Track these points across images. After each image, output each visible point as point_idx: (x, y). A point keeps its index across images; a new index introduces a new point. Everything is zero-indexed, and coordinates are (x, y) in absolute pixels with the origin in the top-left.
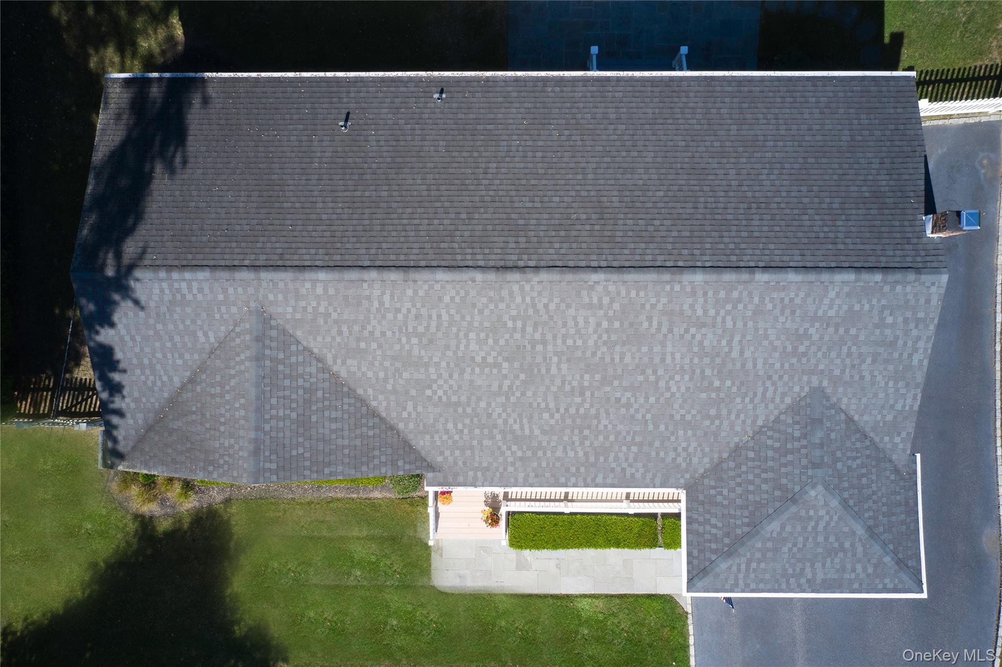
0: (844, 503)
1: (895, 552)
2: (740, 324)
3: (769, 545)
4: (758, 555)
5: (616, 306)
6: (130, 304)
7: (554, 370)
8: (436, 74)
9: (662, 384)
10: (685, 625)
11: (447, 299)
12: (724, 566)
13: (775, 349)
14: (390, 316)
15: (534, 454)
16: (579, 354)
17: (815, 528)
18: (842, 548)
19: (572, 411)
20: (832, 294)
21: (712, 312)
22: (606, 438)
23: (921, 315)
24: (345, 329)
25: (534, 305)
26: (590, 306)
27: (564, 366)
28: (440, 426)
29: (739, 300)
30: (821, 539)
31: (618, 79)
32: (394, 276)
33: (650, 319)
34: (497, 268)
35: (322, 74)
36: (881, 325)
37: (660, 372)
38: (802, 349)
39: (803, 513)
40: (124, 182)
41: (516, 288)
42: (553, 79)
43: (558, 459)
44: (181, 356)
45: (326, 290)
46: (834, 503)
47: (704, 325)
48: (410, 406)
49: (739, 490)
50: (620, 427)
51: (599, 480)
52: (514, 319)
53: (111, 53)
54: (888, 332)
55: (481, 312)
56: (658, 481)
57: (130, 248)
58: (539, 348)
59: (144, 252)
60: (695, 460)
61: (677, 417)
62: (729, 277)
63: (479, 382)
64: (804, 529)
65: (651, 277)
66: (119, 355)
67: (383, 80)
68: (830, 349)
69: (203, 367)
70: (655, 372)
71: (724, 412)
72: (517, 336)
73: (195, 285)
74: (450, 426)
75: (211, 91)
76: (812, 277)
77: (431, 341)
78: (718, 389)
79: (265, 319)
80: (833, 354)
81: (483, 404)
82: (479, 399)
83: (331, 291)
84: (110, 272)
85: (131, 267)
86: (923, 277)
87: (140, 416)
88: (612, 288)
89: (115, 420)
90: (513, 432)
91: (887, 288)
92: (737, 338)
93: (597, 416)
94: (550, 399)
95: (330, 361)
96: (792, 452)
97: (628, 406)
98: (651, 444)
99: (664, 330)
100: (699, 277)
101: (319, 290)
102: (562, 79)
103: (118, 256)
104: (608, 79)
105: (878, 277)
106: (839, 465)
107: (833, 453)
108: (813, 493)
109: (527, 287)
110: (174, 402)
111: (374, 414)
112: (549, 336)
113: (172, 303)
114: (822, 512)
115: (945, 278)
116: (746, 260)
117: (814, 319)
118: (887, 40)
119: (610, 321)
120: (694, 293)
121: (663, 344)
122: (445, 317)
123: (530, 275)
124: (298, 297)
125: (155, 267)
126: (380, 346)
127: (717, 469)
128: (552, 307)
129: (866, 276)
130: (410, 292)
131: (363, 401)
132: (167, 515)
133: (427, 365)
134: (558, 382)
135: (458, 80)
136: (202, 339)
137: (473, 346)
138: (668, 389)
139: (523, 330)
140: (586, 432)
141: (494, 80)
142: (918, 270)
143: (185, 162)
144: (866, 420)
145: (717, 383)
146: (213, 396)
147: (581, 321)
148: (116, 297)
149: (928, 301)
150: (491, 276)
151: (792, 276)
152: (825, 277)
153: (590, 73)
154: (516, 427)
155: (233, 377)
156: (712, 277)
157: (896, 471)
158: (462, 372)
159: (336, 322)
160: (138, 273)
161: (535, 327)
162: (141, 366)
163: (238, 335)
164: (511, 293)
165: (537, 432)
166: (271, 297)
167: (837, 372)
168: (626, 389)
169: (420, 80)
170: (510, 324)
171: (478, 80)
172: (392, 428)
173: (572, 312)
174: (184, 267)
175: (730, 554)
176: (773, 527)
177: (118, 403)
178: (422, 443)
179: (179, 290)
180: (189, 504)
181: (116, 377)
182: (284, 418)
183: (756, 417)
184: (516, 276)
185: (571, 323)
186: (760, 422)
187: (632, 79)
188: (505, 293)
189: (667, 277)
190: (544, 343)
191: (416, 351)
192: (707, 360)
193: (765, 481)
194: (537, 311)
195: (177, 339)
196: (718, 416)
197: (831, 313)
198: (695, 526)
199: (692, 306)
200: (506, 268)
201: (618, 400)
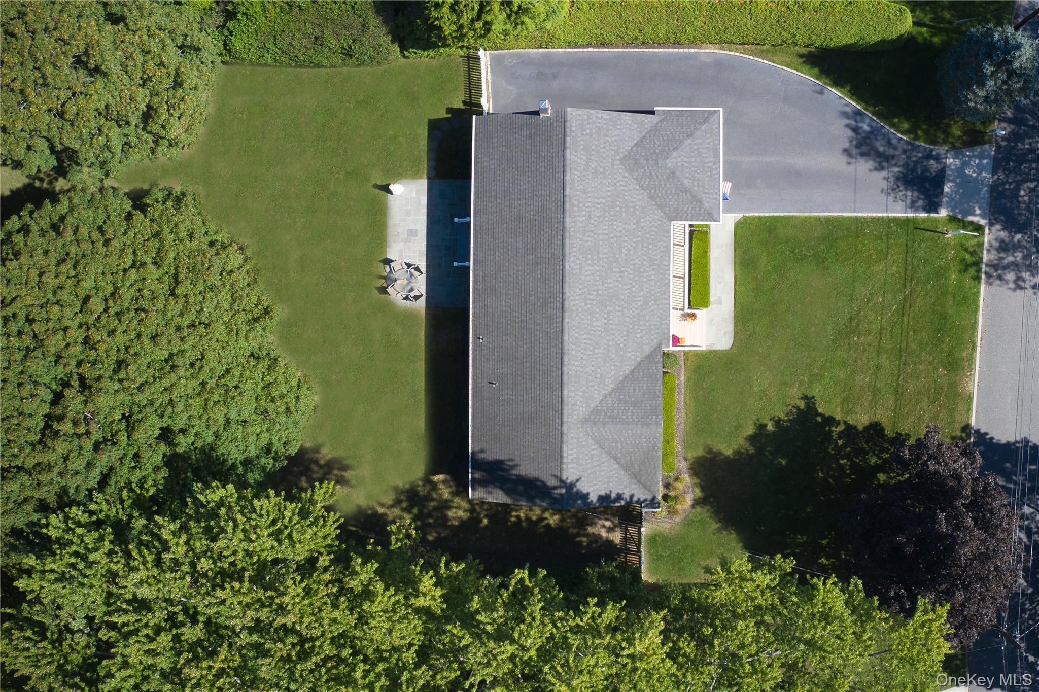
0: (675, 149)
1: (700, 124)
2: (590, 200)
3: (696, 184)
4: (701, 189)
5: (581, 257)
6: (578, 484)
7: (611, 286)
8: (471, 341)
9: (618, 234)
10: (749, 217)
11: (577, 335)
12: (706, 205)
13: (601, 182)
14: (585, 362)
15: (653, 295)
16: (603, 274)
17: (687, 162)
18: (698, 149)
19: (631, 277)
20: (576, 159)
21: (584, 213)
22: (645, 260)
23: (586, 117)
24: (590, 384)
25: (580, 295)
26: (581, 269)
27: (609, 281)
28: (639, 341)
29: (578, 201)
30: (693, 160)
31: (474, 254)
32: (566, 359)
33: (587, 241)
34: (563, 312)
35: (470, 396)
36: (590, 135)
37: (612, 235)
38: (601, 170)
39: (680, 169)
40: (521, 488)
41: (572, 303)
42: (474, 285)
43: (656, 283)
44: (603, 463)
45: (572, 391)
46: (675, 154)
47: (590, 216)
48: (629, 355)
49: (670, 197)
50: (640, 254)
51: (666, 263)
52: (586, 304)
53: (451, 514)
54: (594, 131)
55: (583, 320)
56: (667, 235)
57: (552, 482)
58: (600, 292)
59: (554, 476)
60: (656, 217)
61: (635, 226)
62: (567, 206)
63: (617, 321)
64: (687, 167)
65: (567, 242)
66: (603, 493)
67: (473, 366)
68: (602, 157)
69: (609, 453)
70: (612, 238)
71: (632, 204)
72: (594, 303)
73: (570, 452)
74: (639, 336)
75: (478, 449)
76: (568, 169)
77: (597, 343)
78: (621, 208)
79: (586, 420)
80: (604, 155)
81: (628, 319)
82: (625, 321)
83: (573, 389)
84: (563, 491)
85: (562, 481)
86: (568, 118)
87: (633, 486)
88: (572, 259)
89: (635, 499)
90: (641, 305)
91: (573, 134)
92: (596, 200)
93: (634, 265)
94: (625, 287)
95: (606, 392)
96: (651, 173)
97: (629, 250)
98: (648, 239)
99: (592, 234)
100: (568, 220)
101: (572, 394)
102: (474, 281)
103: (555, 488)
104: (474, 259)
105: (568, 139)
106: (657, 151)
107: (652, 154)
108: (670, 165)
109: (572, 298)
110: (626, 468)
111: (632, 372)
112: (595, 288)
113: (578, 463)
114: (679, 160)
115: (569, 109)
116: (560, 198)
117: (587, 165)
118: (449, 116)
119: (588, 260)
120: (575, 222)
121: (599, 235)
122: (585, 336)
123: (566, 297)
124: (575, 404)
125: (561, 470)
126: (599, 368)
127: (661, 207)
128: (581, 286)
129: (568, 145)
130: (574, 352)
131: (626, 377)
132: (693, 491)
133: (608, 346)
134: (617, 283)
135: (474, 330)
136: (595, 452)
137: (599, 323)
138: (620, 231)
139: (591, 300)
140: (642, 270)
141: (474, 313)
142: (565, 121)
143: (511, 460)
144: (636, 137)
145: (618, 209)
146: (622, 447)
147: (589, 273)
148: (575, 490)
149: (580, 115)
150: (566, 314)
151: (568, 178)
152: (568, 163)
153: (471, 268)
154: (639, 304)
155: (613, 437)
156: (567, 214)
157: (662, 121)
158: (611, 329)
159: (587, 388)
160: (564, 478)
161: (590, 294)
162: (608, 482)
163: (593, 434)
164: (574, 306)
165: (642, 294)
166: (575, 417)
167: (613, 153)
168: (621, 251)
169: (474, 349)
170: (589, 306)
171: (474, 321)
172: (640, 364)
173: (583, 277)
174: (561, 457)
175: (701, 202)
176: (687, 182)
177: (627, 496)
178: (647, 350)
179: (572, 460)
180: (687, 478)
181: (613, 496)
182: (632, 412)
183: (635, 189)
184: (566, 304)
185: (588, 278)
186: (637, 187)
187: (474, 248)
188: (574, 308)
189: (567, 235)
190: (598, 290)
191: (601, 351)
192: (607, 214)
193: (665, 185)
194: (583, 294)
195: (595, 464)
196: (634, 207)
197: (585, 158)
198: (689, 217)
199: (581, 222)
200: (563, 308)
201: (626, 255)
